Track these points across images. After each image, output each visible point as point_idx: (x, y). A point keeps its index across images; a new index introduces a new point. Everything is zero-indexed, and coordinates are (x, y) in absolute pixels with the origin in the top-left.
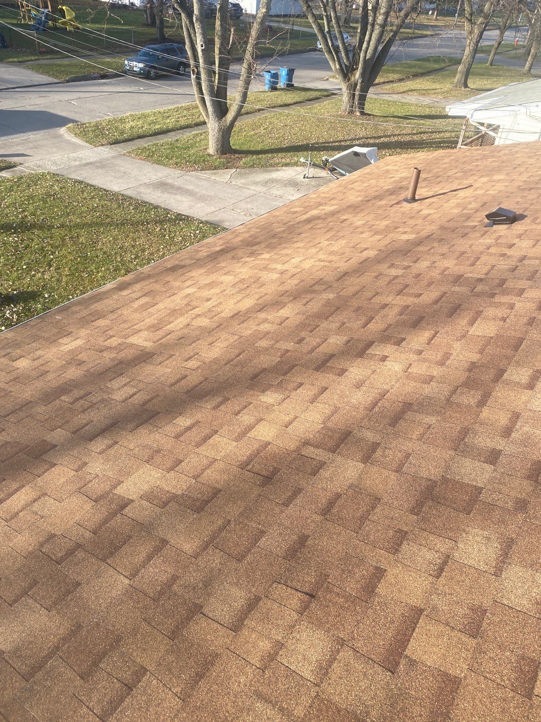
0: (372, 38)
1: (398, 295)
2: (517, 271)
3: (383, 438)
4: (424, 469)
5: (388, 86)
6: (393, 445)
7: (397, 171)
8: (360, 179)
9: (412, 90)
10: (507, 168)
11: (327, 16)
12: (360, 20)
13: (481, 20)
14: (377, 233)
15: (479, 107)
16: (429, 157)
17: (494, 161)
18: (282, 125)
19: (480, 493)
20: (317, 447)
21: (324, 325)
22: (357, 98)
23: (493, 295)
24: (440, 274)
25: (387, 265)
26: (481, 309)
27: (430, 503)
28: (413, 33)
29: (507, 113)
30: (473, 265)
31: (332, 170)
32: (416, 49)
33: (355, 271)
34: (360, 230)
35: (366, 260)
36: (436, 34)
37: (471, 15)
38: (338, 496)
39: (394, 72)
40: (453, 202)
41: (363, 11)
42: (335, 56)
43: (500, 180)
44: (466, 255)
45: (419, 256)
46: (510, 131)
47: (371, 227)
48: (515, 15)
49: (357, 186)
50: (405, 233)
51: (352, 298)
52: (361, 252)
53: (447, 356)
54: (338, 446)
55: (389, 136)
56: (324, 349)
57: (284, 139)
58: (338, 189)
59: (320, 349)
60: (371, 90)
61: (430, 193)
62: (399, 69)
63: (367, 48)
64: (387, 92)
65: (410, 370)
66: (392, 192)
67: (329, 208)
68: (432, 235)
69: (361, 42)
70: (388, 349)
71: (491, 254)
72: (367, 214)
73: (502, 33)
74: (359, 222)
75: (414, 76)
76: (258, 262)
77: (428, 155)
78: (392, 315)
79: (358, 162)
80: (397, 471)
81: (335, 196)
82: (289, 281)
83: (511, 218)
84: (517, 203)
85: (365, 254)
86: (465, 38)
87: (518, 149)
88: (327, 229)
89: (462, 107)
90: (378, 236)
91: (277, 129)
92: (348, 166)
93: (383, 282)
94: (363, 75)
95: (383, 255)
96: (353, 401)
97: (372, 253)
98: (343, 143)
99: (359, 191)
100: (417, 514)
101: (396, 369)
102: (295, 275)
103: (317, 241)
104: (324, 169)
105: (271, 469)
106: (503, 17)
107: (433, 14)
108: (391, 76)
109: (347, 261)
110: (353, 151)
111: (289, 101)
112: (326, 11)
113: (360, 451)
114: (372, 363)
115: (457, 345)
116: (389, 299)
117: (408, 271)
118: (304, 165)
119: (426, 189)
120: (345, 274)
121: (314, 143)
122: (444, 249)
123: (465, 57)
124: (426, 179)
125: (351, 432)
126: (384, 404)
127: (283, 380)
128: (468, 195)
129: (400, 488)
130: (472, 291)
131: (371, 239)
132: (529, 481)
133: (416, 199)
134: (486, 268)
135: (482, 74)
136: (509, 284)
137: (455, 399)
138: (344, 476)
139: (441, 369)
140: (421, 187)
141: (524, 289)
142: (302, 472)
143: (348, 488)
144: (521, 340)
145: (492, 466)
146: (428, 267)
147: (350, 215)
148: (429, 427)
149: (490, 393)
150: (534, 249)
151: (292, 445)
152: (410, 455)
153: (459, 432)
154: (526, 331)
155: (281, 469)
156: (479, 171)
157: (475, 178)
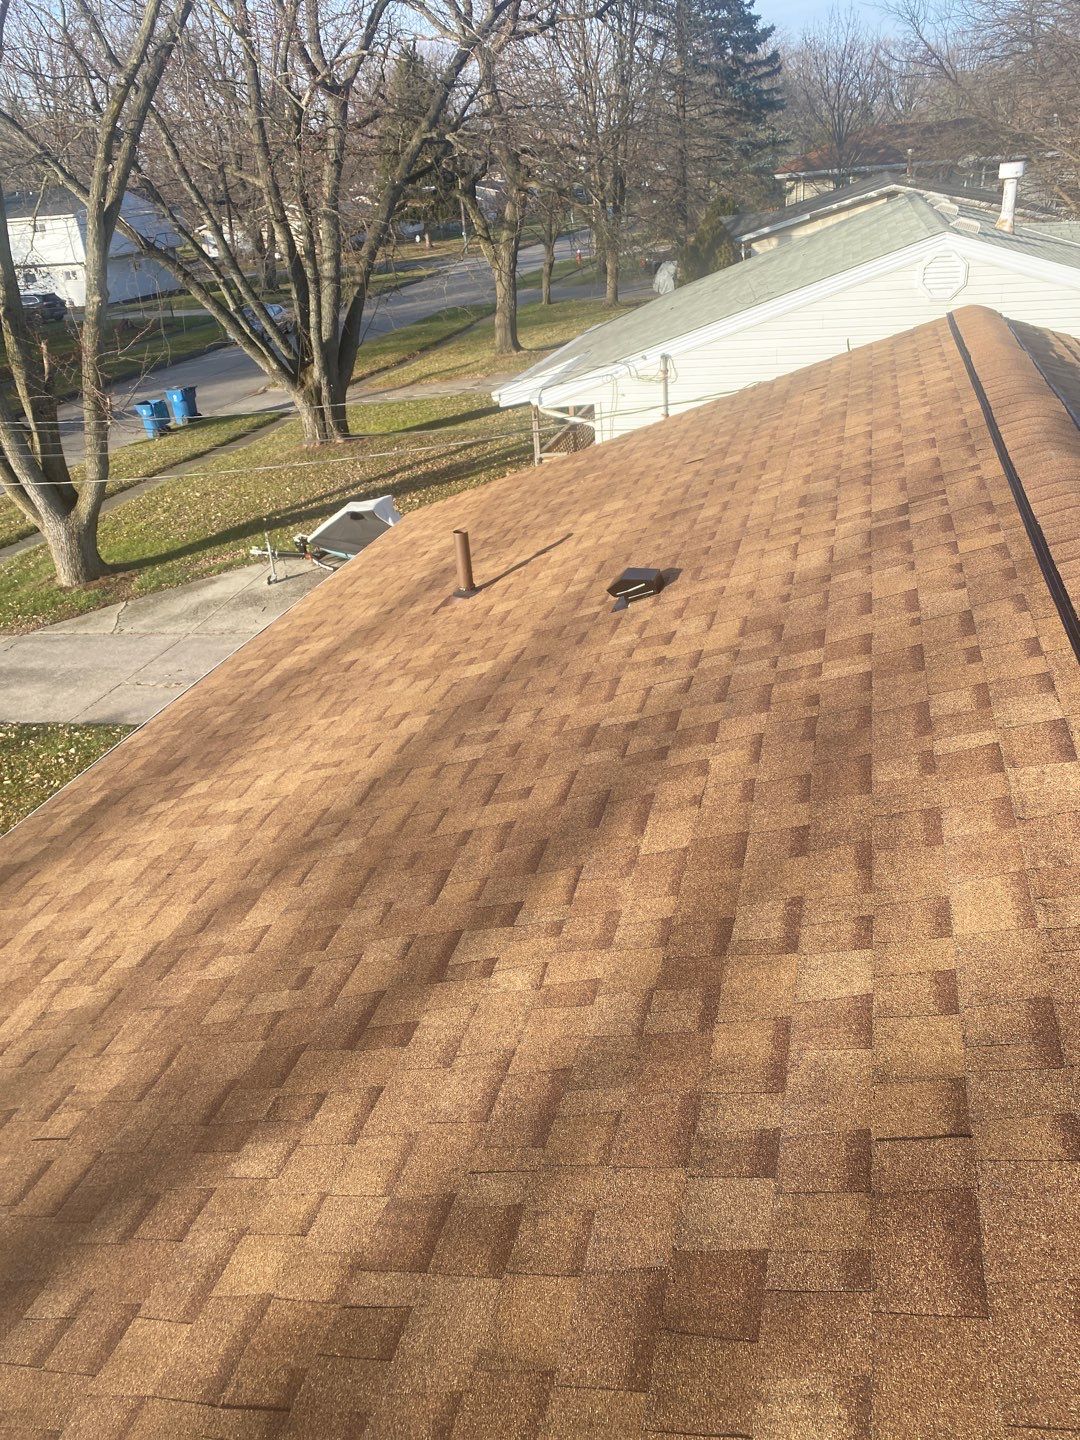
0: (323, 303)
1: (486, 803)
2: (693, 690)
3: (525, 1188)
4: (631, 1244)
5: (381, 379)
6: (553, 1199)
7: (431, 538)
8: (364, 570)
9: (427, 376)
10: (624, 485)
11: (226, 284)
12: (290, 277)
13: (505, 235)
14: (419, 676)
15: (549, 381)
16: (484, 496)
17: (597, 477)
18: (198, 494)
19: (764, 1267)
20: (383, 1268)
21: (352, 921)
22: (328, 414)
23: (663, 753)
24: (556, 733)
25: (451, 742)
26: (650, 789)
27: (665, 1343)
28: (397, 279)
29: (599, 381)
30: (610, 697)
31: (320, 556)
32: (409, 305)
33: (390, 771)
34: (385, 677)
35: (408, 741)
36: (439, 272)
37: (486, 228)
38: (455, 1401)
39: (384, 351)
40: (545, 575)
41: (291, 262)
42: (263, 349)
43: (616, 513)
44: (593, 680)
45: (508, 705)
46: (613, 414)
47: (406, 665)
48: (559, 216)
49: (363, 586)
50: (471, 662)
51: (395, 837)
52: (397, 725)
53: (612, 921)
54: (430, 1247)
55: (410, 467)
56: (360, 984)
57: (210, 521)
58: (327, 602)
59: (350, 986)
60: (350, 392)
61: (496, 570)
62: (392, 344)
63: (319, 323)
64: (382, 389)
65: (547, 981)
66: (431, 584)
67: (316, 647)
68: (523, 652)
69: (305, 315)
70: (494, 942)
71: (637, 665)
72: (393, 641)
73: (550, 248)
74: (379, 661)
75: (422, 350)
76: (186, 807)
77: (481, 493)
78: (483, 857)
79: (361, 532)
80: (575, 1272)
81: (324, 617)
82: (259, 835)
83: (658, 582)
84: (658, 548)
85: (407, 727)
86: (489, 269)
87: (634, 444)
88: (319, 693)
89: (521, 389)
90: (423, 682)
91: (189, 505)
92: (348, 541)
93: (450, 782)
94: (326, 369)
95: (440, 721)
96: (444, 1104)
97: (416, 724)
98: (327, 501)
99: (367, 596)
100: (643, 1388)
101: (519, 986)
102: (269, 815)
103: (303, 724)
104: (303, 557)
105: (283, 1378)
106: (541, 222)
107: (423, 239)
108: (383, 360)
109: (372, 752)
110: (348, 513)
111: (203, 447)
112: (221, 277)
113: (482, 1244)
114: (466, 987)
115: (626, 888)
116: (470, 819)
117: (494, 744)
118: (261, 559)
119: (491, 563)
120: (374, 785)
121: (271, 514)
122: (551, 679)
123: (499, 301)
124: (485, 543)
125: (452, 1197)
126: (512, 1089)
127: (277, 1099)
128: (569, 554)
129: (590, 1320)
130: (623, 756)
131: (411, 692)
132: (855, 1195)
133: (477, 586)
134: (637, 696)
135: (539, 322)
136: (686, 719)
137: (654, 1025)
138: (460, 1335)
139: (608, 957)
140: (481, 561)
141: (717, 723)
142: (359, 1358)
143: (475, 1369)
144: (742, 838)
145: (770, 1180)
146: (530, 726)
147: (359, 649)
148: (617, 1119)
149: (718, 987)
150: (711, 633)
151: (324, 1286)
152: (592, 1213)
153: (681, 1110)
154: (747, 816)
155: (306, 1370)
156: (576, 502)
157: (573, 517)
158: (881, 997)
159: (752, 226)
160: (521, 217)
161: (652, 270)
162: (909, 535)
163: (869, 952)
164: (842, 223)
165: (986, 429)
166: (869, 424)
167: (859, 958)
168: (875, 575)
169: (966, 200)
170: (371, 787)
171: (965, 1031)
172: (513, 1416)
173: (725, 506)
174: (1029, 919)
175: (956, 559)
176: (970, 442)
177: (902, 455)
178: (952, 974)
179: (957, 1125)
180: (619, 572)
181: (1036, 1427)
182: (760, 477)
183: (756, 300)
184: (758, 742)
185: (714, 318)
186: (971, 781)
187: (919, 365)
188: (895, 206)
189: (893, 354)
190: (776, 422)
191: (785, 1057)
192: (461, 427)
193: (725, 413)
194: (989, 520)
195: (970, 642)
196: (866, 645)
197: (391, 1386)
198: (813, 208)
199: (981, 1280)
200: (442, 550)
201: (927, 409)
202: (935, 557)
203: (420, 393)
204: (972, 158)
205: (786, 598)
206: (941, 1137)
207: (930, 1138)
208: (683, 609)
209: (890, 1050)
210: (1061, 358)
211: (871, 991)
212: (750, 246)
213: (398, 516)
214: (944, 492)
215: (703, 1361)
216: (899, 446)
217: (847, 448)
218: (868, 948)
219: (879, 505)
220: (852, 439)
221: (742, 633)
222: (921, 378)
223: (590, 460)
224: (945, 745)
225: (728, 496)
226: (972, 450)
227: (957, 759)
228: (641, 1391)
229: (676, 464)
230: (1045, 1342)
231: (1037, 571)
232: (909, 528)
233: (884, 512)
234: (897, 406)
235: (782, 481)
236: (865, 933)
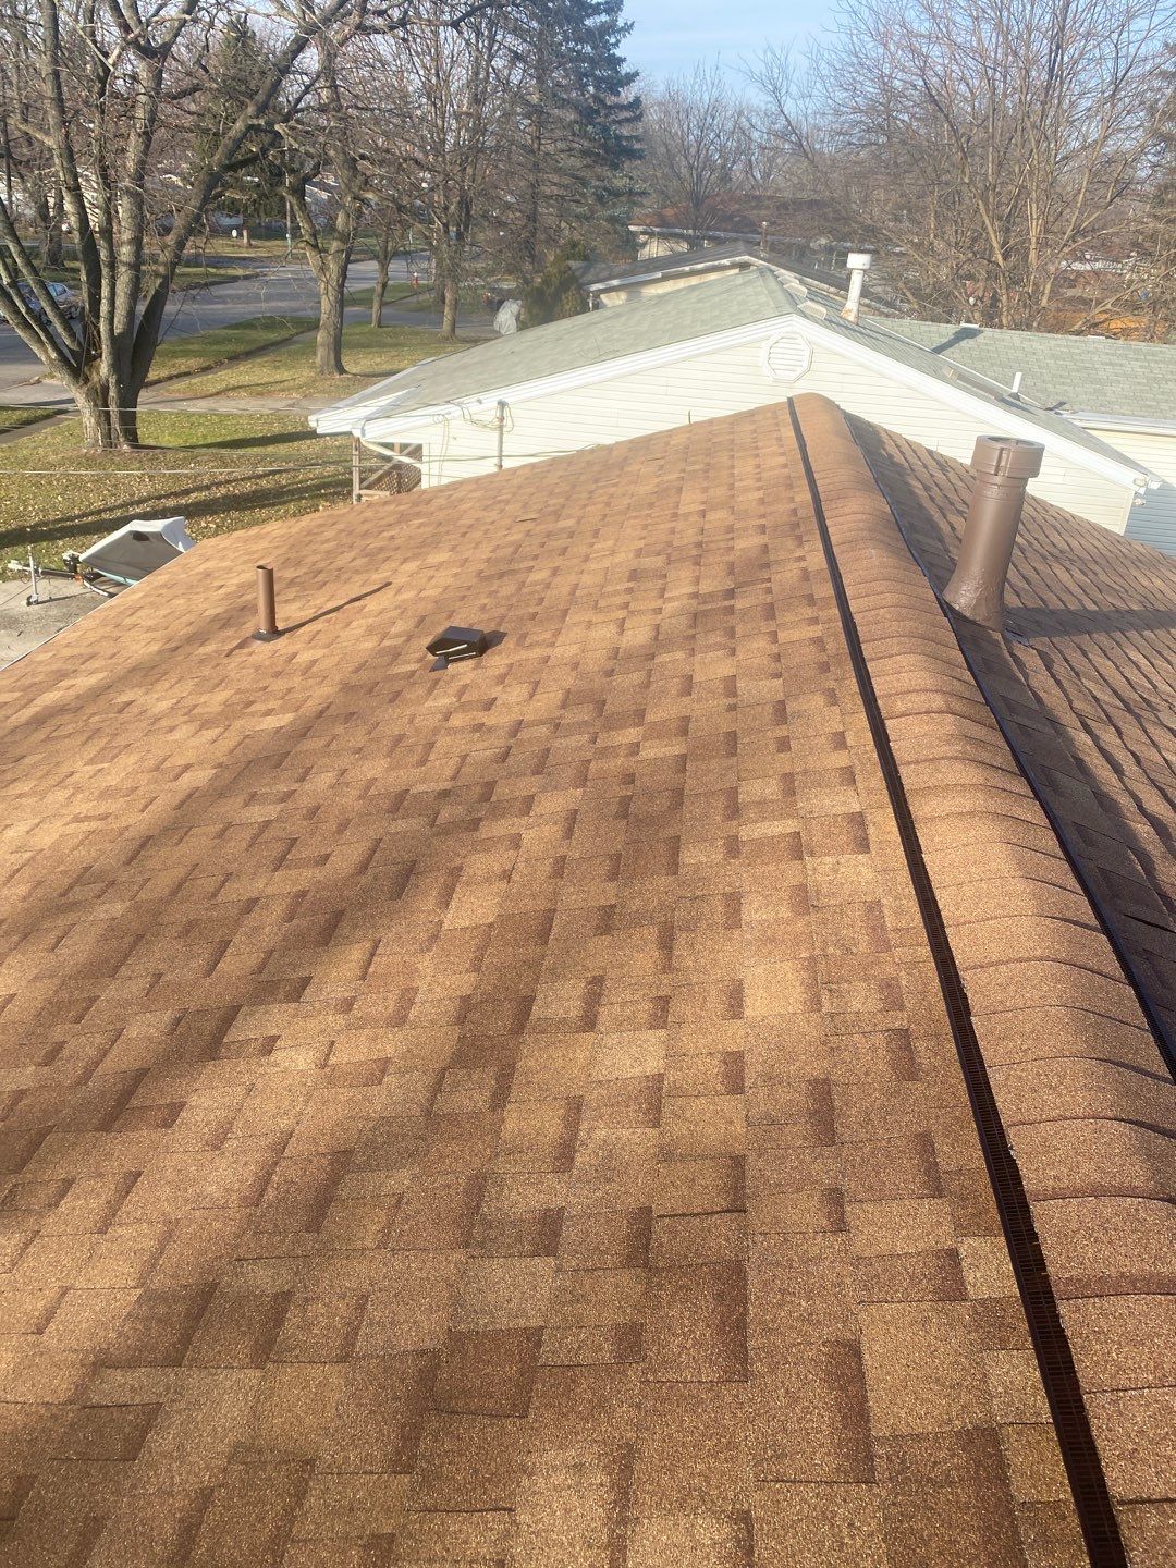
0: (118, 291)
1: (276, 869)
2: (510, 760)
3: (296, 1274)
4: (405, 1327)
5: (180, 385)
6: (325, 1284)
7: (229, 570)
8: (147, 600)
9: (234, 388)
10: (450, 537)
12: (80, 256)
13: (335, 245)
14: (206, 724)
15: (374, 413)
16: (293, 531)
17: (422, 525)
19: (539, 1344)
20: (131, 1364)
21: (111, 991)
22: (114, 418)
23: (475, 824)
24: (359, 798)
25: (240, 801)
26: (458, 861)
27: (434, 1422)
28: (208, 275)
29: (430, 420)
30: (423, 762)
31: (94, 578)
32: (221, 306)
33: (166, 829)
35: (190, 796)
36: (257, 275)
37: (314, 235)
38: (205, 1497)
39: (186, 354)
40: (359, 625)
41: (82, 238)
42: (41, 333)
43: (441, 564)
44: (405, 743)
45: (308, 763)
46: (444, 459)
47: (191, 711)
48: (398, 233)
49: (145, 618)
50: (268, 713)
51: (168, 902)
52: (176, 777)
53: (407, 998)
54: (186, 1340)
55: (208, 488)
56: (121, 1060)
58: (101, 632)
59: (108, 1063)
60: (143, 395)
61: (307, 612)
62: (196, 347)
63: (112, 313)
64: (181, 396)
65: (333, 1060)
66: (225, 621)
67: (84, 682)
68: (328, 707)
69: (95, 301)
70: (275, 1018)
71: (453, 731)
72: (177, 683)
73: (384, 267)
74: (160, 704)
75: (231, 359)
78: (269, 925)
79: (145, 556)
80: (343, 1359)
81: (96, 649)
83: (481, 644)
84: (483, 608)
85: (187, 781)
87: (463, 493)
88: (86, 735)
89: (342, 416)
90: (210, 731)
92: (128, 564)
93: (237, 844)
94: (116, 366)
95: (228, 775)
97: (200, 777)
98: (106, 516)
99: (150, 629)
100: (408, 1469)
101: (302, 1065)
102: (18, 870)
103: (65, 769)
104: (73, 577)
106: (377, 236)
107: (240, 235)
108: (184, 364)
109: (146, 806)
110: (131, 532)
113: (244, 1333)
114: (242, 1066)
115: (425, 964)
116: (257, 886)
117: (290, 804)
118: (21, 576)
119: (298, 605)
120: (146, 842)
121: (37, 525)
122: (359, 738)
123: (324, 316)
124: (292, 582)
125: (214, 1286)
126: (287, 1172)
127: (15, 1186)
128: (386, 604)
129: (357, 1406)
130: (433, 825)
131: (195, 742)
132: (633, 1271)
133: (279, 629)
134: (451, 762)
135: (365, 346)
136: (502, 791)
137: (443, 1105)
138: (214, 1428)
139: (400, 1036)
140: (286, 602)
141: (533, 796)
142: (98, 1460)
143: (229, 1463)
144: (549, 916)
145: (551, 1259)
146: (332, 787)
147: (136, 689)
148: (399, 1202)
149: (513, 1067)
150: (534, 704)
151: (60, 1385)
152: (365, 1297)
153: (466, 1192)
154: (555, 893)
155: (36, 1477)
156: (397, 549)
157: (394, 565)
158: (670, 1078)
159: (602, 275)
160: (355, 229)
161: (495, 306)
162: (732, 620)
163: (662, 1033)
164: (693, 288)
165: (814, 520)
166: (704, 503)
167: (655, 1037)
168: (698, 657)
169: (816, 282)
170: (143, 845)
171: (748, 1111)
172: (269, 1507)
173: (555, 572)
174: (816, 1003)
175: (775, 649)
176: (797, 532)
177: (733, 538)
178: (740, 1055)
179: (734, 1201)
180: (441, 629)
181: (783, 1481)
182: (592, 545)
183: (600, 355)
184: (572, 819)
185: (556, 368)
186: (771, 868)
187: (757, 448)
188: (747, 279)
189: (733, 433)
190: (613, 490)
191: (574, 1136)
192: (270, 449)
193: (561, 473)
194: (809, 612)
195: (782, 731)
196: (683, 729)
197: (134, 1486)
198: (666, 267)
199: (743, 1346)
200: (240, 586)
201: (761, 494)
202: (755, 645)
203: (225, 406)
204: (823, 241)
205: (610, 673)
206: (717, 1212)
207: (708, 1214)
208: (506, 675)
209: (677, 1129)
210: (891, 456)
211: (662, 1071)
212: (598, 296)
213: (191, 542)
214: (769, 580)
215: (472, 1439)
216: (730, 529)
217: (680, 525)
218: (663, 1028)
219: (706, 587)
220: (687, 516)
221: (564, 706)
222: (756, 461)
223: (415, 504)
224: (751, 831)
225: (558, 562)
226: (800, 541)
227: (762, 846)
228: (406, 1473)
229: (508, 521)
230: (796, 1401)
231: (849, 667)
232: (733, 613)
233: (711, 594)
234: (731, 487)
235: (613, 553)
236: (661, 1012)
